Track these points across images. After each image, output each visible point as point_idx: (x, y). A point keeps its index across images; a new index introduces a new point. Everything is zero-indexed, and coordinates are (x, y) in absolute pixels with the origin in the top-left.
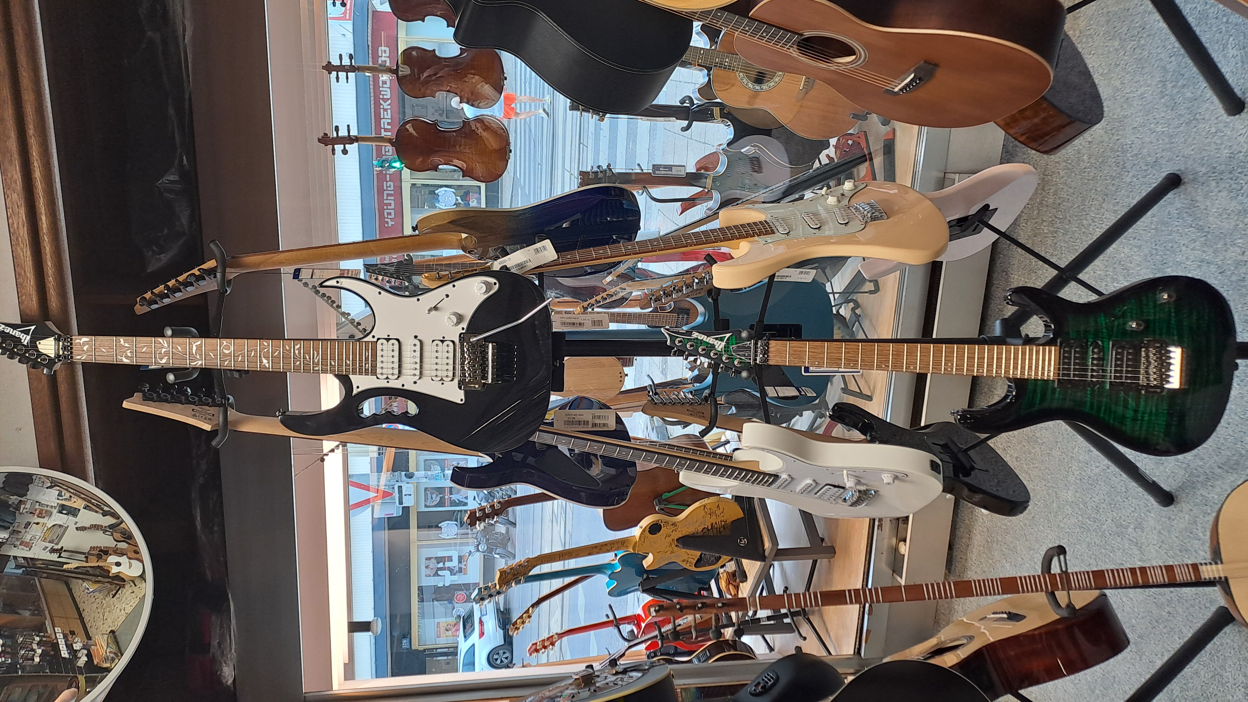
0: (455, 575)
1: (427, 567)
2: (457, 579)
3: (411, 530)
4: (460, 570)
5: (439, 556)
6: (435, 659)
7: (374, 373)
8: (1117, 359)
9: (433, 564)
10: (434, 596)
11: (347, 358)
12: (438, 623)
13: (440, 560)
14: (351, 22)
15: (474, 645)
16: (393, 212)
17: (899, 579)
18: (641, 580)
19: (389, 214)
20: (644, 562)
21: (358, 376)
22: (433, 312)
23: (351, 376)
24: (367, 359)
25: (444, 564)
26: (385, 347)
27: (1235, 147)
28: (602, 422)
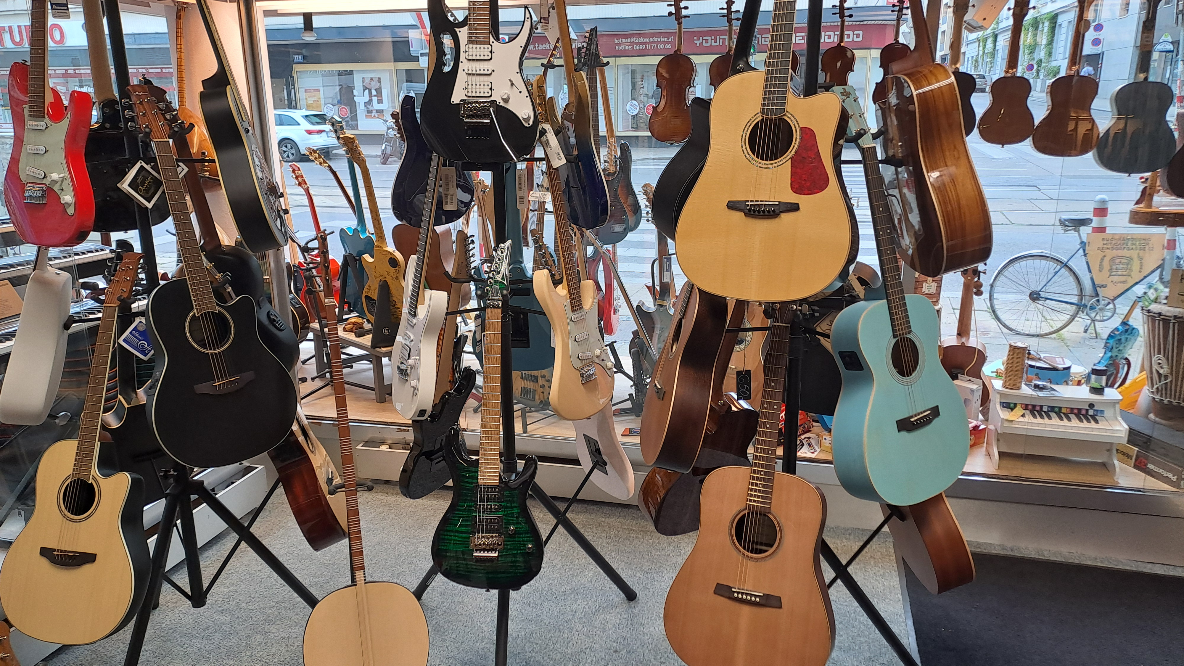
0: (365, 106)
1: (372, 79)
2: (361, 109)
3: (392, 63)
4: (370, 112)
5: (383, 90)
6: (285, 87)
7: (469, 42)
8: (491, 519)
9: (374, 85)
10: (344, 86)
11: (479, 25)
12: (318, 90)
13: (379, 91)
14: (885, 5)
15: (299, 124)
16: (709, 44)
17: (361, 445)
18: (355, 255)
19: (707, 42)
20: (367, 255)
21: (467, 32)
22: (510, 83)
23: (467, 27)
24: (478, 38)
25: (375, 96)
26: (486, 50)
27: (647, 626)
28: (449, 200)
